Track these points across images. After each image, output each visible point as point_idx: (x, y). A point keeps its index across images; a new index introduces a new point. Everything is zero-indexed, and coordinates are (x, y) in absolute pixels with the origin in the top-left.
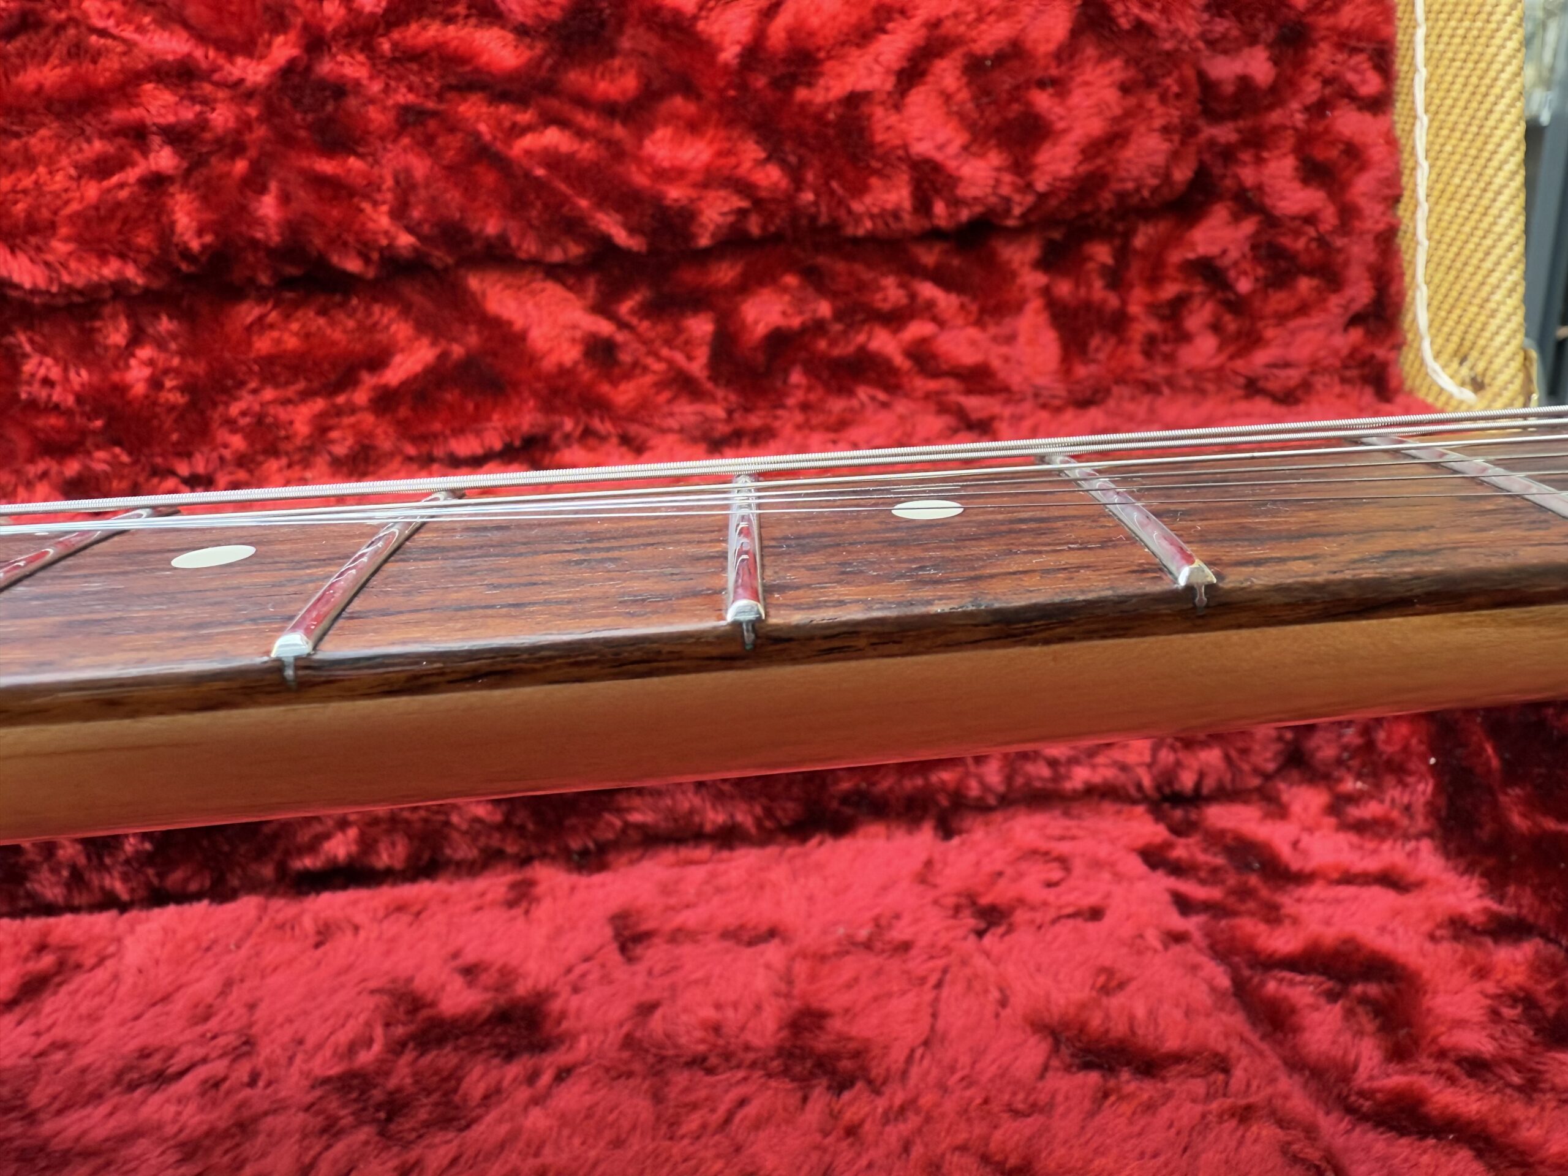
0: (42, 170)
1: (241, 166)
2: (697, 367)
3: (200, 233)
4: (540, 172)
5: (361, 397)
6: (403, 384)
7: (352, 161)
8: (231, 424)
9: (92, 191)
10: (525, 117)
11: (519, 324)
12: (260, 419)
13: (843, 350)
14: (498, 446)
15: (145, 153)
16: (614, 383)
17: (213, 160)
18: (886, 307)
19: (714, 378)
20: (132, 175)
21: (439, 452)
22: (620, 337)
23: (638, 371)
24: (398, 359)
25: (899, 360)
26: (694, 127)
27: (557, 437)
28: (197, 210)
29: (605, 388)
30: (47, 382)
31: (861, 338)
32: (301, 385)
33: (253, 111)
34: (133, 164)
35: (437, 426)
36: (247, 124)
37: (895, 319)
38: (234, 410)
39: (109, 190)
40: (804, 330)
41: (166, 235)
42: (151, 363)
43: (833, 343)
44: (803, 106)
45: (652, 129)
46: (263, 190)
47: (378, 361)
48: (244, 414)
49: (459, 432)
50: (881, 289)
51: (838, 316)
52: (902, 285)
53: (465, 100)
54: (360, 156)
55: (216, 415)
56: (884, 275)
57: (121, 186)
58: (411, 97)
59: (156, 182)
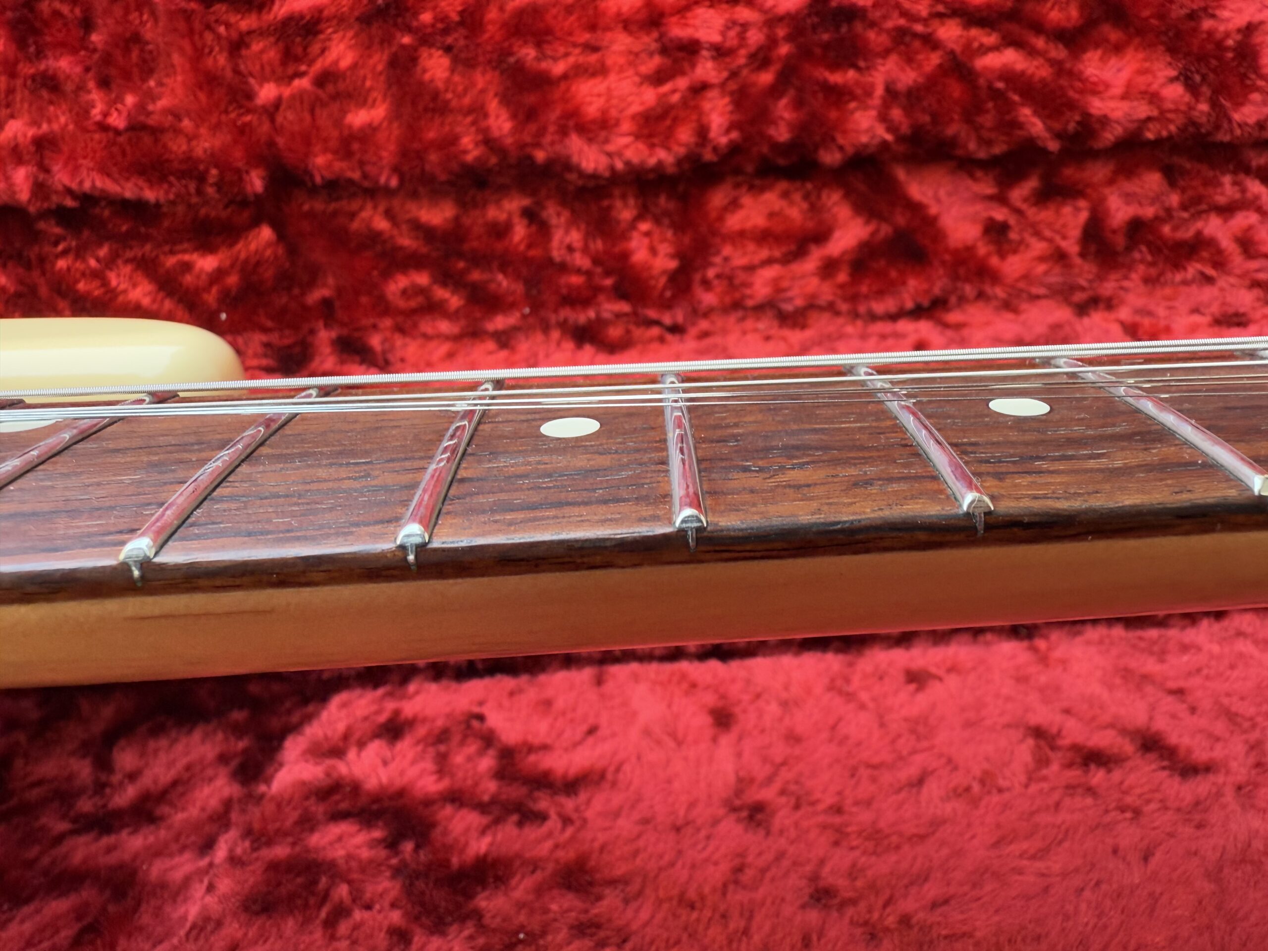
0: (612, 77)
1: (766, 78)
2: (1071, 246)
3: (728, 131)
4: (1000, 85)
5: (811, 264)
6: (844, 253)
7: (851, 74)
8: (706, 284)
9: (649, 96)
10: (991, 39)
11: (933, 210)
12: (730, 279)
13: (1187, 234)
14: (909, 305)
15: (693, 66)
16: (1003, 256)
17: (745, 72)
18: (1221, 200)
19: (1083, 255)
20: (682, 83)
21: (862, 309)
22: (1012, 221)
23: (1022, 248)
24: (837, 234)
25: (1226, 243)
26: (1118, 49)
27: (953, 300)
28: (732, 112)
29: (994, 261)
30: (570, 249)
31: (1199, 224)
32: (764, 253)
33: (781, 32)
34: (683, 73)
35: (864, 289)
36: (772, 42)
37: (1227, 211)
38: (711, 273)
39: (665, 95)
40: (1157, 218)
41: (702, 132)
42: (647, 234)
43: (1175, 229)
44: (1210, 33)
45: (1084, 51)
46: (780, 97)
47: (821, 236)
48: (718, 276)
49: (880, 294)
50: (1220, 184)
51: (1184, 207)
52: (1235, 183)
53: (943, 24)
54: (858, 69)
55: (697, 277)
56: (1223, 173)
57: (674, 91)
58: (902, 22)
59: (700, 89)
